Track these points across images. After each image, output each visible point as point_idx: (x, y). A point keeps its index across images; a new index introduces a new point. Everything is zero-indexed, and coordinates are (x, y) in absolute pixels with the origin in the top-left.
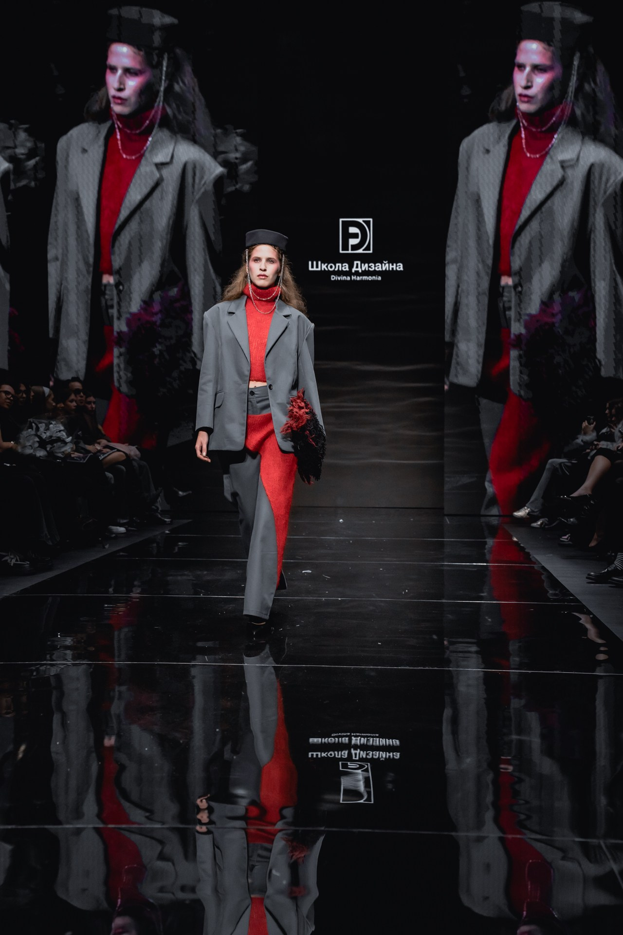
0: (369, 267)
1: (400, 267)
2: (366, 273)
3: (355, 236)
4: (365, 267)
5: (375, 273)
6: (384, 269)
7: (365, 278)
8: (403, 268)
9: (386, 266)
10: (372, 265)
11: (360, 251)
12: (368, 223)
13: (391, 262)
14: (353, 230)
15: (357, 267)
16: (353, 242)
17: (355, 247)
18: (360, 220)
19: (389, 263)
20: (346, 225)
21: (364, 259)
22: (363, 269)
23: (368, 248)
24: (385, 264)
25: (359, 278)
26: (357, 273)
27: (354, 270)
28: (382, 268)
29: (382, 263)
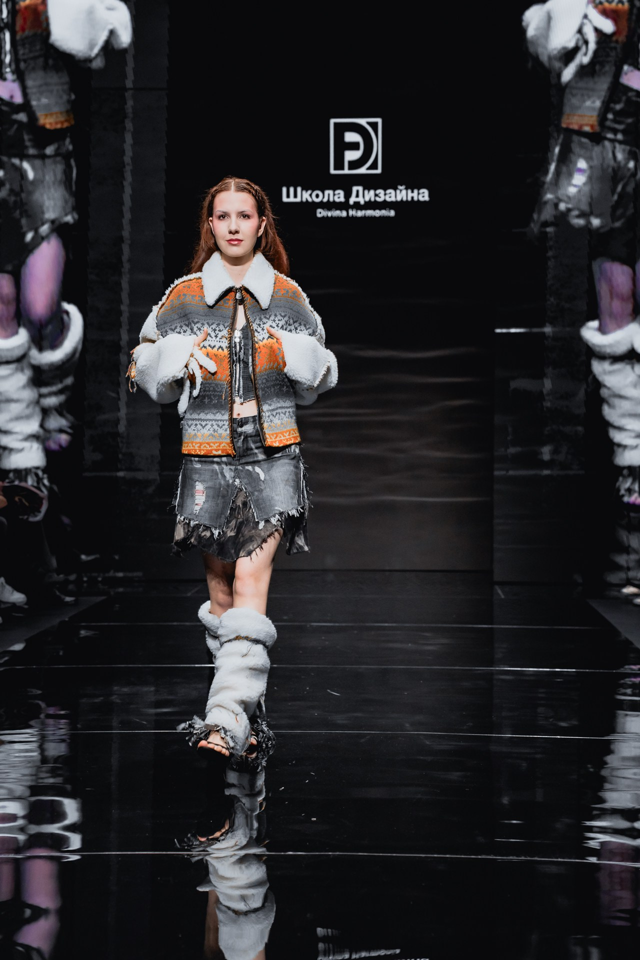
0: (376, 195)
1: (424, 195)
2: (370, 205)
3: (354, 146)
4: (370, 195)
5: (385, 205)
6: (399, 199)
7: (370, 213)
8: (430, 196)
9: (402, 194)
10: (380, 192)
11: (363, 170)
12: (374, 126)
13: (411, 187)
14: (351, 137)
15: (357, 196)
16: (351, 156)
17: (354, 165)
18: (363, 122)
19: (407, 189)
20: (341, 129)
21: (369, 182)
22: (367, 199)
23: (374, 166)
24: (401, 191)
25: (360, 214)
26: (357, 206)
27: (352, 200)
28: (396, 197)
29: (395, 189)
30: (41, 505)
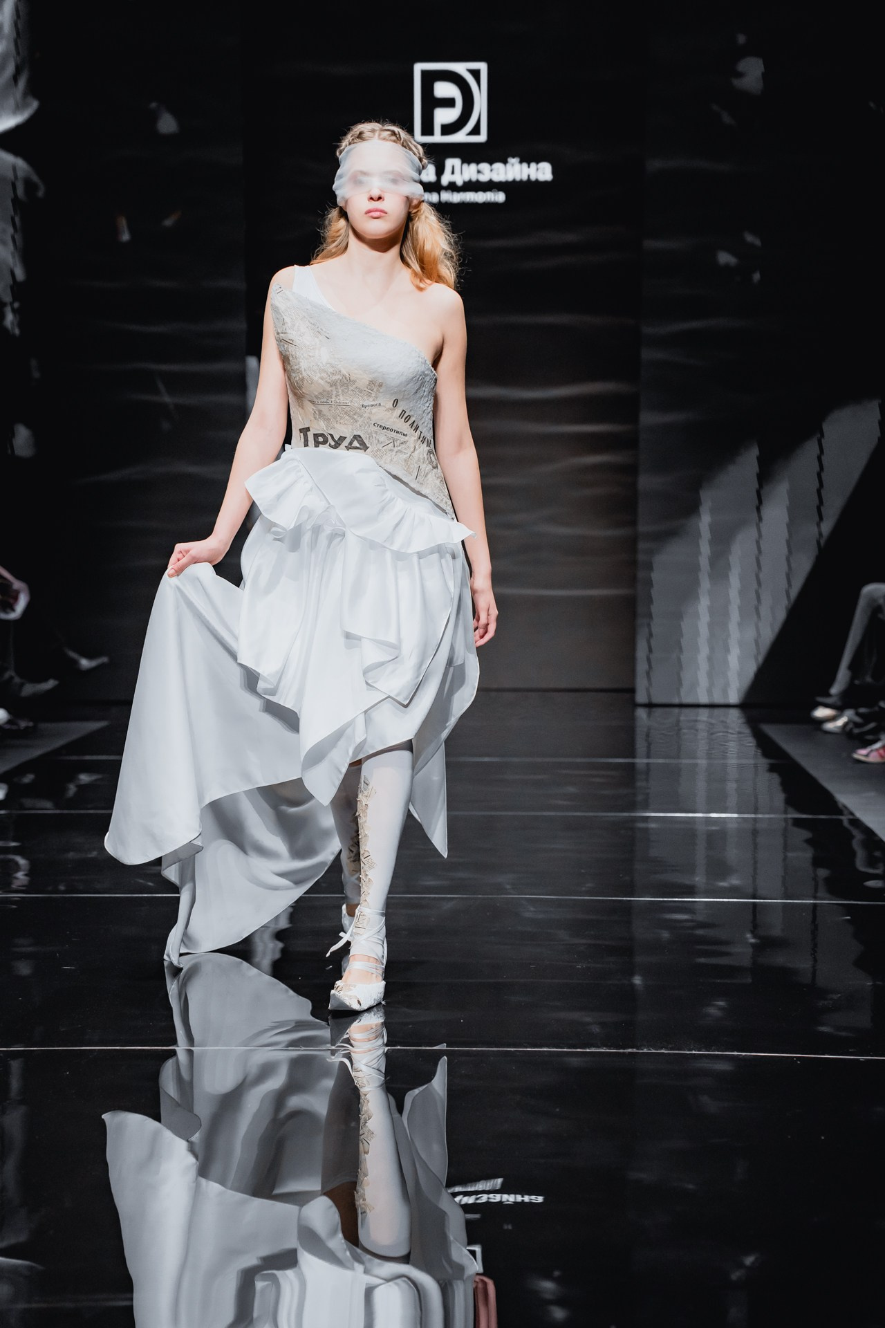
0: (479, 172)
1: (543, 172)
2: (471, 186)
3: (449, 103)
4: (470, 172)
5: (490, 186)
6: (510, 178)
7: (470, 197)
8: (554, 172)
9: (513, 171)
10: (484, 166)
11: (461, 137)
12: (476, 74)
13: (527, 159)
14: (443, 89)
15: (453, 173)
16: (444, 116)
17: (448, 129)
18: (461, 68)
19: (521, 162)
20: (430, 79)
21: (469, 154)
22: (466, 177)
23: (476, 131)
24: (513, 165)
25: (456, 198)
26: (453, 187)
27: (446, 179)
28: (506, 173)
29: (505, 162)
30: (16, 599)
